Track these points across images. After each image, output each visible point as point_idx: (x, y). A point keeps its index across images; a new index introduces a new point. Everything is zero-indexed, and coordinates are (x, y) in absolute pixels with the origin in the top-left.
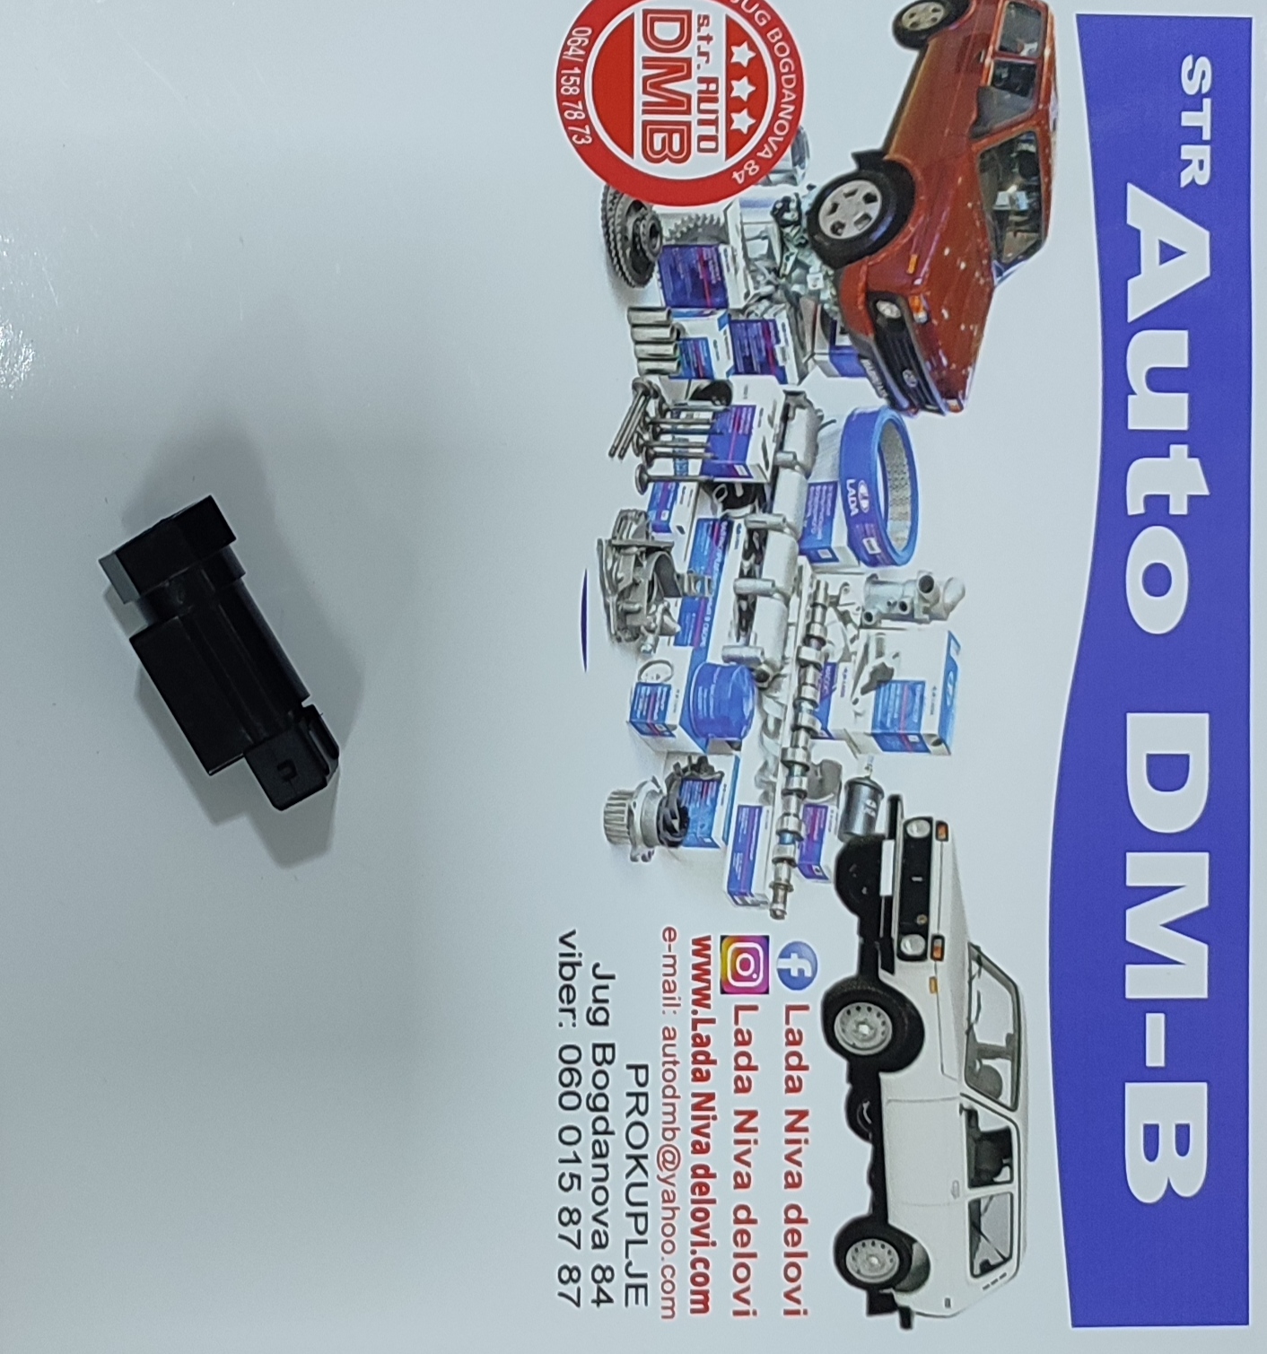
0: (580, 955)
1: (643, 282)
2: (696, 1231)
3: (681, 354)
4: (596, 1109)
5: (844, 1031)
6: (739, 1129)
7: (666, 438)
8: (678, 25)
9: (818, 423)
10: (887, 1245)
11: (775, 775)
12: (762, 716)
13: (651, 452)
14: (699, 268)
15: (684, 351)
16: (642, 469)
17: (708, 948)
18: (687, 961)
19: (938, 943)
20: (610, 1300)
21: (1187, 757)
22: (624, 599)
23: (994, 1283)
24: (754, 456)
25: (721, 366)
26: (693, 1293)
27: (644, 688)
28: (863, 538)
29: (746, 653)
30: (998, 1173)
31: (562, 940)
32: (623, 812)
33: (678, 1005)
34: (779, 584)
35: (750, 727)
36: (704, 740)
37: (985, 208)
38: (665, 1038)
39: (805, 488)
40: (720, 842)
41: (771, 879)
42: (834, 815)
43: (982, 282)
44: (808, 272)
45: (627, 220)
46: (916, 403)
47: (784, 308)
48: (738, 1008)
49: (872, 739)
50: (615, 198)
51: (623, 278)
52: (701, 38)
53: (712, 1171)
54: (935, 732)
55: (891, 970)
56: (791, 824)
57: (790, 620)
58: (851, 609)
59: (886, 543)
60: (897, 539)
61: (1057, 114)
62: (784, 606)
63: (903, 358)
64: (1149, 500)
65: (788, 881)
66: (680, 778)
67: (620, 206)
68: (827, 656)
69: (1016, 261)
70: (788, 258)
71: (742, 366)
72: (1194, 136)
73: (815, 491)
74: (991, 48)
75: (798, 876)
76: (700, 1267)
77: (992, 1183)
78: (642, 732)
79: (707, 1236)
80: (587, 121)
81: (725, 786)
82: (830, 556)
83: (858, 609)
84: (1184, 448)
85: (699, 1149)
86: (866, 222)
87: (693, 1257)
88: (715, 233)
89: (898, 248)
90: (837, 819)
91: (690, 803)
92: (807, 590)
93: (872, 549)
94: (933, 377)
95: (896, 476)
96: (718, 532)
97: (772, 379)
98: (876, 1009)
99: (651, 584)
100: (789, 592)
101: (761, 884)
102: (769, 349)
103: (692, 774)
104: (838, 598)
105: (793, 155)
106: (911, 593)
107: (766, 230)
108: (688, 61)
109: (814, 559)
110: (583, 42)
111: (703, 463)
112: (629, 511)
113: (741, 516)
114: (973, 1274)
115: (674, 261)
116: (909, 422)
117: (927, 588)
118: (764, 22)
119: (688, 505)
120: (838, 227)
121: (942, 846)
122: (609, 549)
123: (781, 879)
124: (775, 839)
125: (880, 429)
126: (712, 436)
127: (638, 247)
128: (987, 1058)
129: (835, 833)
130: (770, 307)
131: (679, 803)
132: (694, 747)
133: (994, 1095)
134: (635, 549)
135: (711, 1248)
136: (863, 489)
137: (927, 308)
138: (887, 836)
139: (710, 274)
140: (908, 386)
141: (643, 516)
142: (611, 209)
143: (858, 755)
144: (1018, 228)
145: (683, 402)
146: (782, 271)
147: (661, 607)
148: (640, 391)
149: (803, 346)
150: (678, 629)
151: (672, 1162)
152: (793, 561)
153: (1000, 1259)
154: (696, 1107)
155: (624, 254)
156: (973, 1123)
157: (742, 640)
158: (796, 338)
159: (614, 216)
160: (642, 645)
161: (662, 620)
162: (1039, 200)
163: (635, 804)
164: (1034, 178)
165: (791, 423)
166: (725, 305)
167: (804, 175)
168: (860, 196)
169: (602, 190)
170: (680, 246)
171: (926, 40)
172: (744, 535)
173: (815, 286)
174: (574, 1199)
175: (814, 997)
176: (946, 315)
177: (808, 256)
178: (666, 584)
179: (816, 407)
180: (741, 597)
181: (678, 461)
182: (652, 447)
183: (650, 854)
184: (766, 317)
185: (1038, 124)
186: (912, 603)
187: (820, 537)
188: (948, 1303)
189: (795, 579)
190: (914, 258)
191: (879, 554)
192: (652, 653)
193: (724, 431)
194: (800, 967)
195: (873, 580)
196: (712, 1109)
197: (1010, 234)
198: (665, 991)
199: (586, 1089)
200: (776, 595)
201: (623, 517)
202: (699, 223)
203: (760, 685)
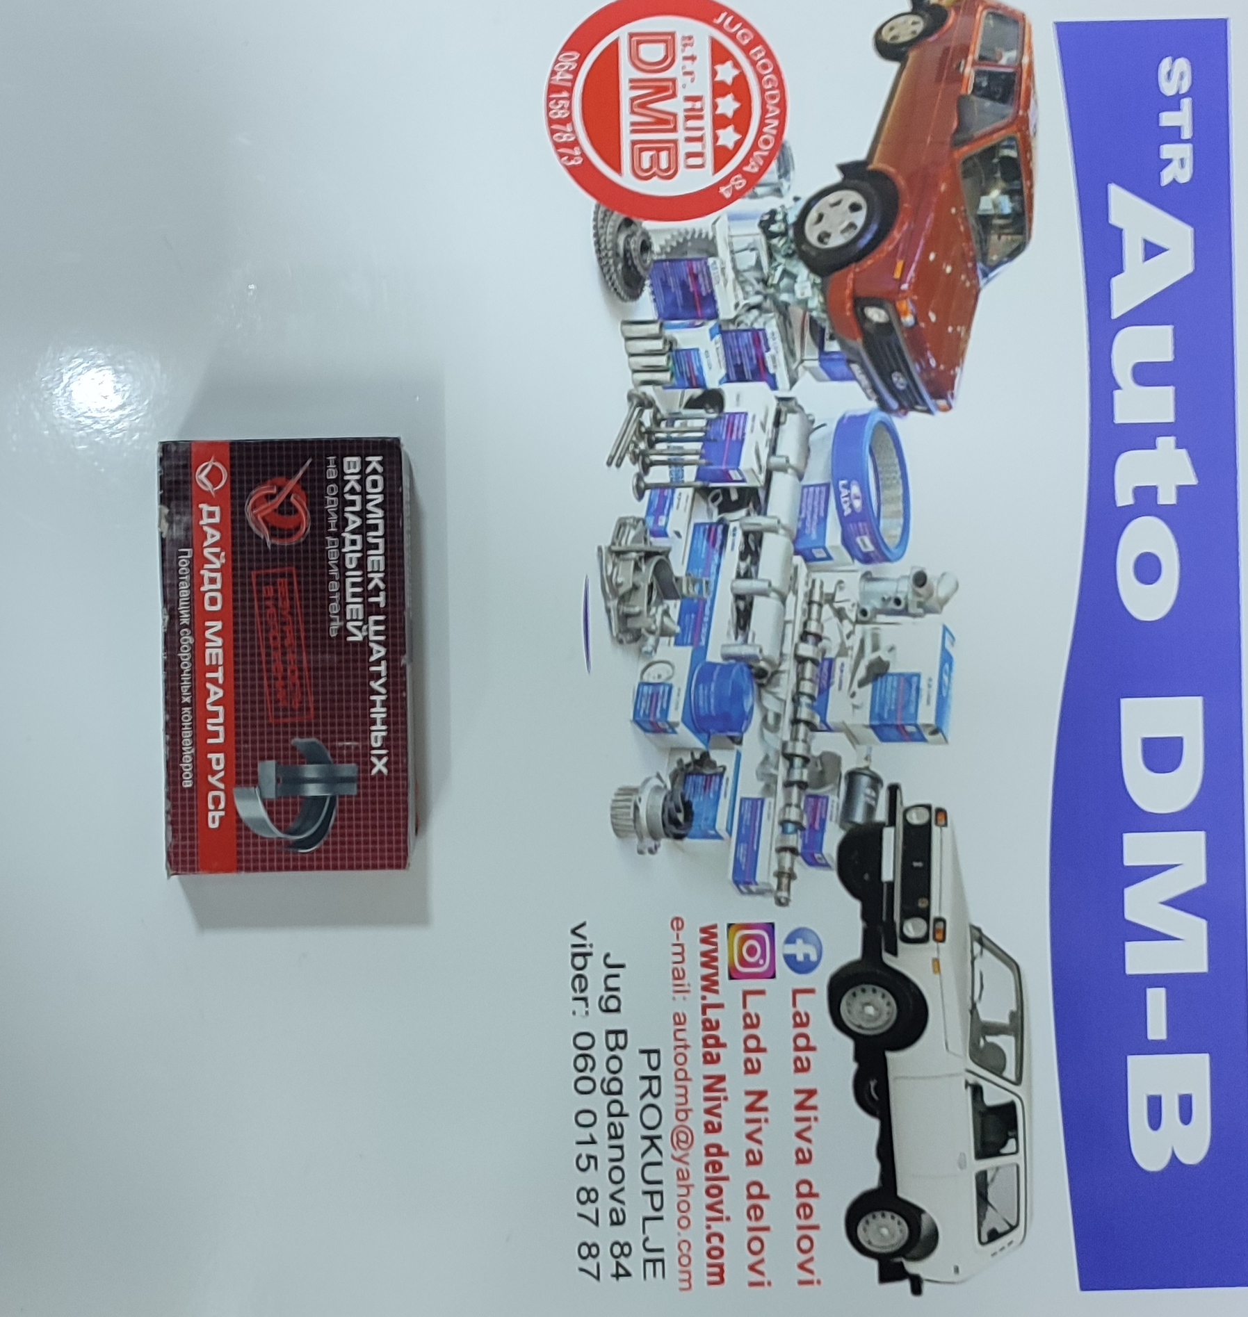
0: (591, 946)
1: (634, 294)
2: (710, 1207)
3: (674, 364)
4: (610, 1093)
5: (849, 1012)
6: (751, 1108)
7: (660, 446)
8: (662, 47)
9: (810, 426)
10: (897, 1218)
11: (777, 767)
12: (761, 710)
13: (648, 461)
14: (690, 280)
15: (677, 361)
16: (639, 478)
17: (715, 935)
18: (695, 949)
19: (940, 925)
20: (628, 1274)
21: (1181, 739)
22: (624, 602)
23: (1002, 1249)
24: (748, 461)
25: (714, 374)
26: (710, 1266)
27: (646, 688)
28: (856, 536)
29: (745, 650)
30: (1004, 1144)
31: (574, 932)
32: (629, 807)
33: (687, 991)
34: (776, 584)
35: (750, 722)
36: (705, 736)
37: (968, 213)
38: (676, 1024)
39: (799, 490)
40: (724, 834)
41: (775, 867)
42: (835, 805)
43: (968, 284)
44: (795, 282)
45: (617, 237)
46: (905, 404)
47: (772, 318)
48: (746, 993)
49: (871, 732)
50: (605, 215)
51: (615, 295)
52: (685, 58)
53: (724, 1149)
54: (932, 721)
55: (894, 952)
56: (793, 814)
57: (788, 618)
58: (847, 606)
59: (880, 541)
60: (890, 537)
61: (1037, 119)
62: (782, 606)
63: (892, 360)
64: (1138, 492)
65: (791, 869)
66: (683, 773)
67: (611, 223)
68: (824, 652)
69: (1000, 263)
70: (775, 269)
71: (734, 374)
72: (1173, 135)
73: (808, 492)
74: (970, 58)
75: (801, 864)
76: (715, 1241)
77: (998, 1154)
78: (645, 730)
79: (721, 1211)
80: (576, 143)
81: (728, 779)
82: (824, 555)
83: (853, 605)
84: (1171, 440)
85: (711, 1128)
86: (852, 230)
87: (707, 1232)
88: (704, 246)
89: (883, 255)
90: (838, 808)
91: (693, 797)
92: (802, 589)
93: (865, 545)
94: (923, 379)
95: (887, 475)
96: (714, 535)
97: (763, 386)
98: (880, 990)
99: (651, 587)
100: (785, 590)
101: (765, 873)
102: (760, 357)
103: (695, 769)
104: (833, 595)
105: (779, 169)
106: (904, 588)
107: (755, 242)
108: (674, 81)
109: (809, 558)
110: (570, 67)
111: (698, 470)
112: (627, 518)
113: (738, 520)
114: (981, 1243)
115: (666, 275)
116: (899, 423)
117: (921, 582)
118: (746, 41)
119: (685, 510)
120: (823, 237)
121: (941, 830)
122: (609, 556)
123: (784, 868)
124: (778, 830)
125: (870, 432)
126: (708, 444)
127: (630, 262)
128: (991, 1034)
129: (836, 820)
130: (760, 315)
131: (683, 797)
132: (696, 743)
133: (999, 1071)
134: (634, 555)
135: (725, 1223)
136: (855, 490)
137: (914, 311)
138: (887, 824)
139: (700, 286)
140: (898, 390)
141: (641, 523)
142: (602, 227)
143: (857, 746)
144: (1002, 232)
145: (677, 410)
146: (770, 282)
147: (660, 609)
148: (635, 402)
149: (792, 353)
150: (678, 629)
151: (686, 1142)
152: (788, 561)
153: (1008, 1228)
154: (708, 1089)
155: (616, 270)
156: (979, 1099)
157: (740, 638)
158: (786, 346)
159: (606, 233)
160: (643, 646)
161: (662, 622)
162: (1022, 203)
163: (640, 800)
164: (1016, 182)
165: (782, 428)
166: (715, 316)
167: (789, 188)
168: (845, 206)
169: (593, 209)
170: (671, 261)
171: (906, 52)
172: (739, 537)
173: (803, 294)
174: (590, 1179)
175: (820, 980)
176: (933, 317)
177: (794, 266)
178: (665, 586)
179: (807, 411)
180: (738, 597)
181: (673, 468)
182: (648, 455)
183: (656, 848)
184: (756, 326)
185: (1020, 130)
186: (906, 598)
187: (814, 536)
188: (957, 1270)
189: (791, 578)
190: (900, 264)
191: (873, 552)
192: (653, 653)
193: (719, 439)
194: (806, 951)
195: (867, 577)
196: (723, 1090)
197: (994, 238)
198: (675, 979)
199: (600, 1073)
200: (773, 595)
201: (622, 525)
202: (689, 237)
203: (759, 681)
